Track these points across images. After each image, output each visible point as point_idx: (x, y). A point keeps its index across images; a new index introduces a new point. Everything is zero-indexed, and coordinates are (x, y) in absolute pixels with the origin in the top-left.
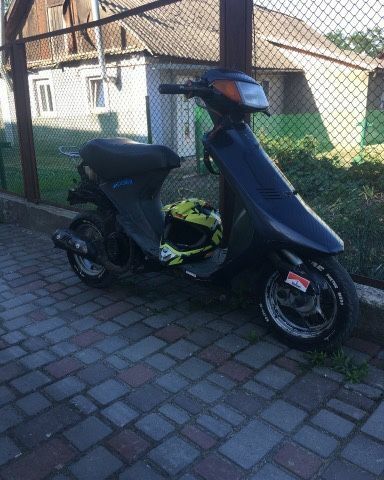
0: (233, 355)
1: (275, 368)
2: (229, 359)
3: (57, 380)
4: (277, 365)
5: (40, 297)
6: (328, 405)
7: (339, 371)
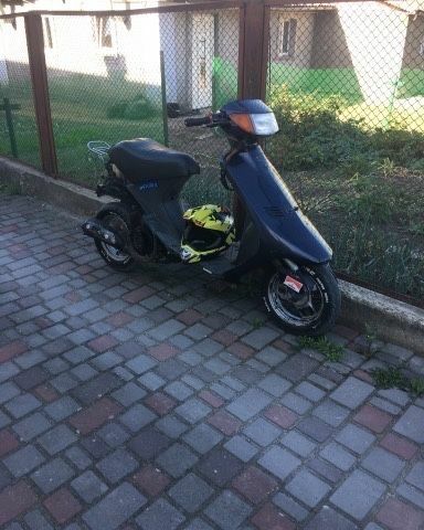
0: (240, 338)
1: (272, 349)
2: (236, 341)
3: (100, 354)
4: (274, 346)
5: (72, 279)
6: (309, 378)
7: (322, 352)
